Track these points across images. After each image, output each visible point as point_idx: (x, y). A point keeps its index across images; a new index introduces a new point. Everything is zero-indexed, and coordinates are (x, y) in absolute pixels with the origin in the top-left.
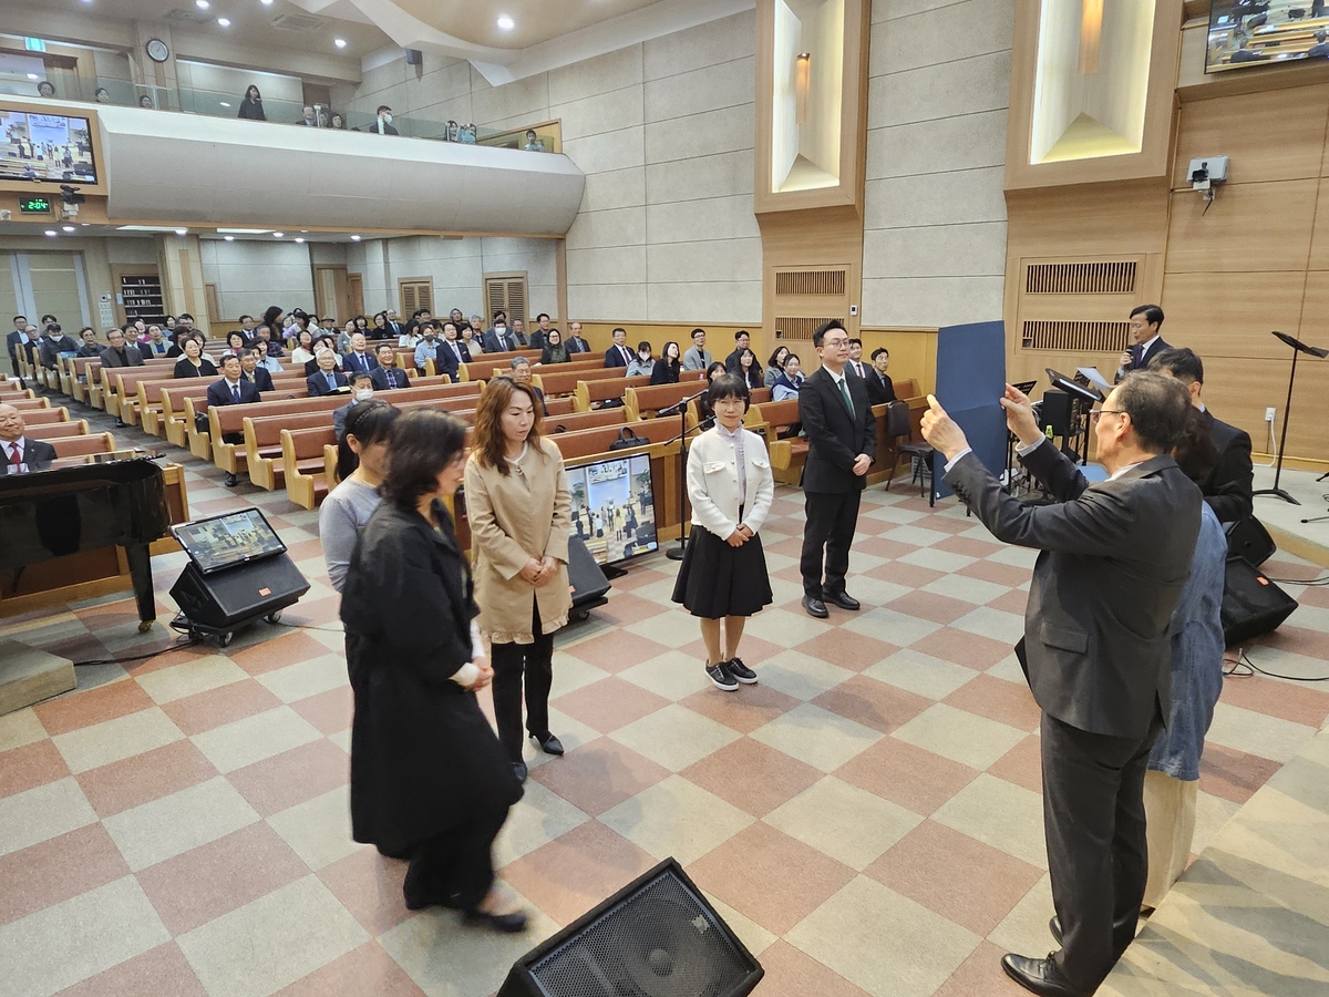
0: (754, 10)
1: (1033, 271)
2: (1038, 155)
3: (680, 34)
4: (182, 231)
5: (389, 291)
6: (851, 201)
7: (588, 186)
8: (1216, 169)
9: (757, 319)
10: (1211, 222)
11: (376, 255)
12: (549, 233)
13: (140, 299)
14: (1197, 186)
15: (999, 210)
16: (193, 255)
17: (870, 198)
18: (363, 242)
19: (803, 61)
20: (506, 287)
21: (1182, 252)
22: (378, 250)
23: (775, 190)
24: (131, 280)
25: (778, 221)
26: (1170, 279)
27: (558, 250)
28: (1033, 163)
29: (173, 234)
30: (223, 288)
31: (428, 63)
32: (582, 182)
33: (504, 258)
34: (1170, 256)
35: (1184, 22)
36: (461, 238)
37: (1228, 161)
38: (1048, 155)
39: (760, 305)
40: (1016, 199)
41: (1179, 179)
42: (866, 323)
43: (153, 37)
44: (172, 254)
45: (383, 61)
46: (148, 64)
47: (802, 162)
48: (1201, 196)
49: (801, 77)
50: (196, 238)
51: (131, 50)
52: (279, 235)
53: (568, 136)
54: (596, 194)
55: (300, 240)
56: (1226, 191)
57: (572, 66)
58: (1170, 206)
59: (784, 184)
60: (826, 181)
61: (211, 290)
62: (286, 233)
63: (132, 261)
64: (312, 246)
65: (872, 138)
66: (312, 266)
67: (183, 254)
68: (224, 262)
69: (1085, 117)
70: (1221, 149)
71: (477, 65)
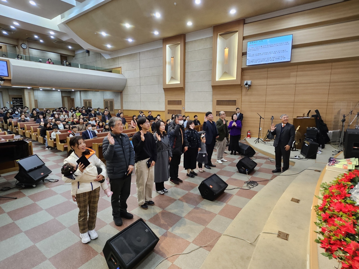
0: (162, 47)
1: (217, 101)
2: (217, 79)
3: (147, 51)
4: (29, 88)
5: (81, 102)
6: (182, 86)
7: (127, 81)
8: (249, 83)
9: (164, 110)
10: (249, 93)
11: (78, 94)
12: (119, 90)
13: (17, 103)
14: (246, 86)
15: (211, 89)
16: (32, 93)
17: (186, 86)
18: (75, 91)
19: (172, 58)
20: (109, 102)
21: (244, 98)
22: (79, 93)
23: (167, 84)
24: (14, 98)
25: (168, 90)
26: (242, 103)
27: (121, 95)
28: (216, 80)
29: (27, 88)
30: (39, 101)
31: (91, 53)
32: (126, 80)
33: (108, 96)
34: (242, 99)
35: (242, 56)
36: (99, 91)
37: (251, 82)
38: (220, 79)
39: (164, 107)
40: (214, 87)
41: (243, 85)
42: (186, 111)
43: (23, 43)
44: (26, 93)
45: (80, 52)
46: (21, 49)
47: (172, 78)
48: (247, 88)
49: (172, 61)
50: (33, 89)
51: (17, 46)
52: (54, 89)
53: (123, 70)
54: (129, 83)
55: (59, 90)
56: (251, 87)
57: (124, 56)
58: (241, 90)
59: (169, 82)
60: (177, 82)
61: (36, 101)
62: (56, 89)
63: (15, 94)
64: (62, 92)
65: (186, 74)
66: (62, 96)
67: (29, 93)
68: (40, 95)
69: (226, 73)
70: (250, 80)
71: (102, 54)
